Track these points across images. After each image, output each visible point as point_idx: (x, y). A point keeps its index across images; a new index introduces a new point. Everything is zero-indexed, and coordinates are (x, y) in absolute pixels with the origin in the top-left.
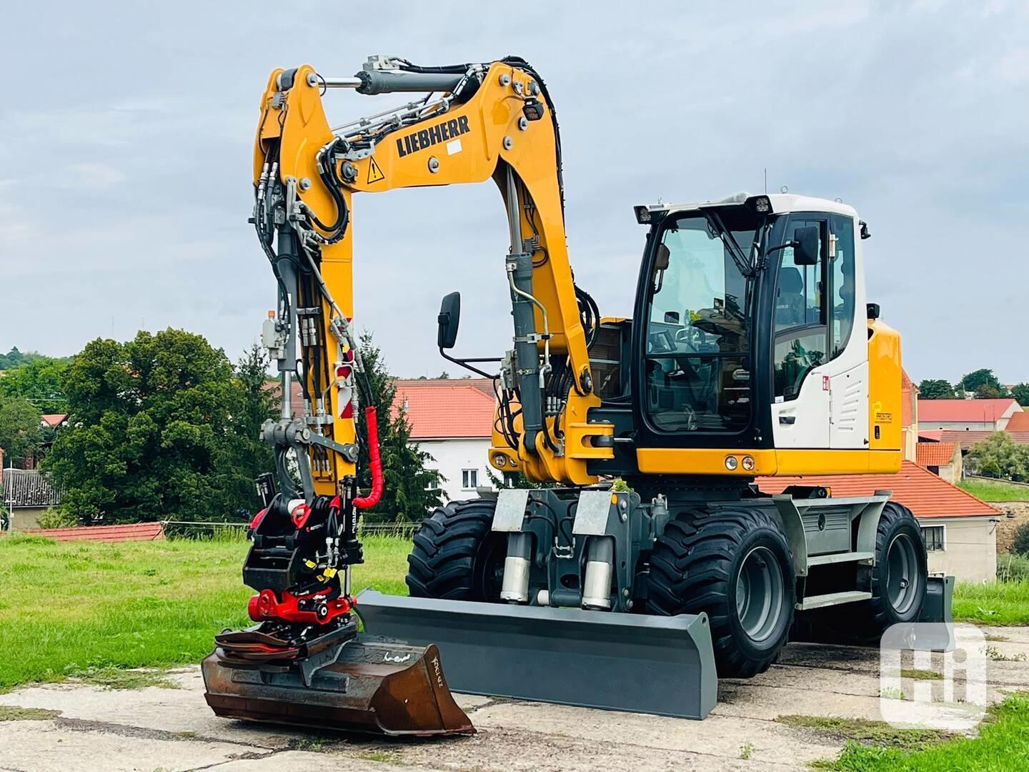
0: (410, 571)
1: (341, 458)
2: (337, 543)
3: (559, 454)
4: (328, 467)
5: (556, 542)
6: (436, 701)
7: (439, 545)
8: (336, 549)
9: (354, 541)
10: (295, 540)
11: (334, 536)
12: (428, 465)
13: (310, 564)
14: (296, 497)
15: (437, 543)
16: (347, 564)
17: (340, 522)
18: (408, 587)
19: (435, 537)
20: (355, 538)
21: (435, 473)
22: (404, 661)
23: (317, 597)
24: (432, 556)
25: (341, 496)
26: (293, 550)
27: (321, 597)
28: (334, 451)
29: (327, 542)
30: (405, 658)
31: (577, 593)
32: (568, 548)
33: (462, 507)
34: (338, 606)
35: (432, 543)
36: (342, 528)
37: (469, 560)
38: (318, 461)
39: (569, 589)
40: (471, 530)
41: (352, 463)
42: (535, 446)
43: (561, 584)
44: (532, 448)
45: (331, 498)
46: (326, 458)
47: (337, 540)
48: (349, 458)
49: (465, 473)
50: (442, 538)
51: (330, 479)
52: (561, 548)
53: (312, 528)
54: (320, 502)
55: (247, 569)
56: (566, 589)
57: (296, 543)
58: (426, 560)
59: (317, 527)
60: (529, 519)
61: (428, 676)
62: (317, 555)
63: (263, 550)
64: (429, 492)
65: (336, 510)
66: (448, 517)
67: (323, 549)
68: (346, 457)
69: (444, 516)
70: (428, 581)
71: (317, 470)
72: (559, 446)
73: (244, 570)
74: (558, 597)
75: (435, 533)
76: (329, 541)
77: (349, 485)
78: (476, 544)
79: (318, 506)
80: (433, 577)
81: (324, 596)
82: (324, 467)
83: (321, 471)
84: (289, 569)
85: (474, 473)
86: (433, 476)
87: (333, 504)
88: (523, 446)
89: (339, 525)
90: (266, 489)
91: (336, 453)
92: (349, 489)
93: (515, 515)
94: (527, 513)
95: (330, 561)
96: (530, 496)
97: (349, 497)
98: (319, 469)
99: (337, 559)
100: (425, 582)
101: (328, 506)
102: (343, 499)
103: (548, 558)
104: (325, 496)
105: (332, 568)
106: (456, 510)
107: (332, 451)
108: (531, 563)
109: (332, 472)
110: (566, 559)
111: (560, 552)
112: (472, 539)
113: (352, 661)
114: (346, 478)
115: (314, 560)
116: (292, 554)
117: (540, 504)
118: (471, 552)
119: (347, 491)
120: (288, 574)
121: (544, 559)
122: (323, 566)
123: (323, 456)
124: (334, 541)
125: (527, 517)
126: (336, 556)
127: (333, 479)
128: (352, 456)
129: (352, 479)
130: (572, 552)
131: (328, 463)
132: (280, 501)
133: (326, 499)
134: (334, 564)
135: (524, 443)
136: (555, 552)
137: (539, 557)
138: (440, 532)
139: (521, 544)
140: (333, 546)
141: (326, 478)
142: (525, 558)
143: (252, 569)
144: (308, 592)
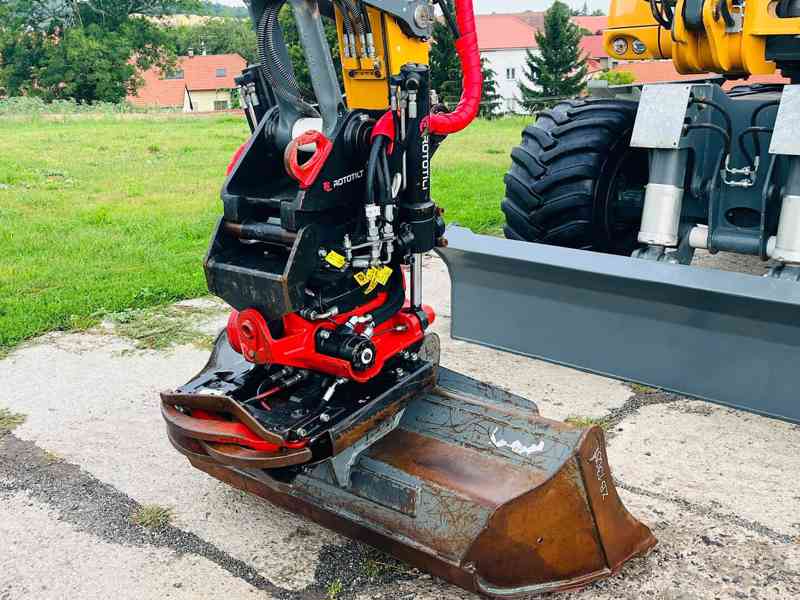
0: (507, 196)
1: (398, 28)
2: (389, 215)
3: (734, 30)
4: (372, 49)
5: (727, 162)
6: (596, 526)
7: (548, 163)
8: (388, 228)
9: (427, 205)
10: (297, 212)
11: (381, 199)
12: (486, 66)
13: (334, 259)
14: (307, 114)
15: (545, 160)
16: (413, 252)
17: (395, 169)
18: (504, 215)
19: (541, 152)
20: (429, 200)
21: (490, 71)
22: (533, 454)
23: (354, 320)
24: (537, 178)
25: (395, 113)
26: (296, 232)
27: (362, 320)
28: (383, 13)
29: (368, 215)
30: (534, 448)
31: (756, 236)
32: (746, 170)
33: (576, 110)
34: (399, 328)
35: (537, 159)
36: (398, 183)
37: (588, 183)
38: (352, 36)
39: (739, 228)
40: (593, 142)
41: (422, 39)
42: (702, 17)
43: (725, 220)
44: (694, 22)
45: (375, 114)
46: (367, 30)
47: (389, 209)
48: (414, 28)
49: (508, 71)
50: (552, 153)
51: (378, 74)
52: (734, 171)
53: (337, 183)
54: (351, 125)
55: (211, 264)
56: (732, 228)
57: (302, 217)
58: (530, 183)
59: (347, 179)
60: (689, 128)
61: (583, 489)
62: (348, 244)
63: (241, 227)
64: (487, 83)
65: (386, 141)
66: (558, 124)
67: (360, 229)
68: (408, 26)
69: (553, 123)
70: (532, 210)
71: (351, 56)
72: (735, 16)
73: (206, 268)
74: (721, 238)
75: (541, 145)
76: (372, 211)
77: (412, 86)
78: (600, 161)
79: (348, 134)
80: (539, 206)
81: (370, 317)
82: (363, 50)
83: (359, 58)
84: (286, 275)
85: (513, 70)
86: (489, 73)
87: (381, 129)
88: (681, 18)
89: (392, 176)
90: (253, 95)
91: (386, 16)
92: (413, 97)
93: (668, 124)
94: (687, 120)
95: (376, 254)
96: (691, 95)
97: (413, 114)
98: (354, 55)
99: (390, 249)
100: (528, 211)
101: (370, 132)
102: (399, 119)
103: (711, 185)
104: (365, 112)
105: (382, 266)
106: (569, 115)
107: (379, 13)
108: (685, 192)
109: (380, 58)
110: (742, 187)
111: (730, 177)
112: (593, 154)
113: (428, 430)
114: (405, 72)
115: (342, 253)
116: (294, 239)
117: (704, 105)
118: (592, 173)
119: (408, 101)
120: (285, 285)
121: (704, 184)
122: (360, 263)
123: (360, 26)
124: (383, 211)
125: (686, 126)
126: (390, 243)
127: (383, 73)
128: (420, 22)
129: (419, 73)
130: (753, 177)
131: (371, 41)
132: (277, 121)
133: (364, 118)
134: (386, 259)
135: (683, 14)
136: (724, 176)
137: (696, 184)
138: (548, 145)
139: (673, 165)
140: (381, 221)
141: (367, 72)
142: (677, 184)
143: (222, 266)
144: (335, 311)
